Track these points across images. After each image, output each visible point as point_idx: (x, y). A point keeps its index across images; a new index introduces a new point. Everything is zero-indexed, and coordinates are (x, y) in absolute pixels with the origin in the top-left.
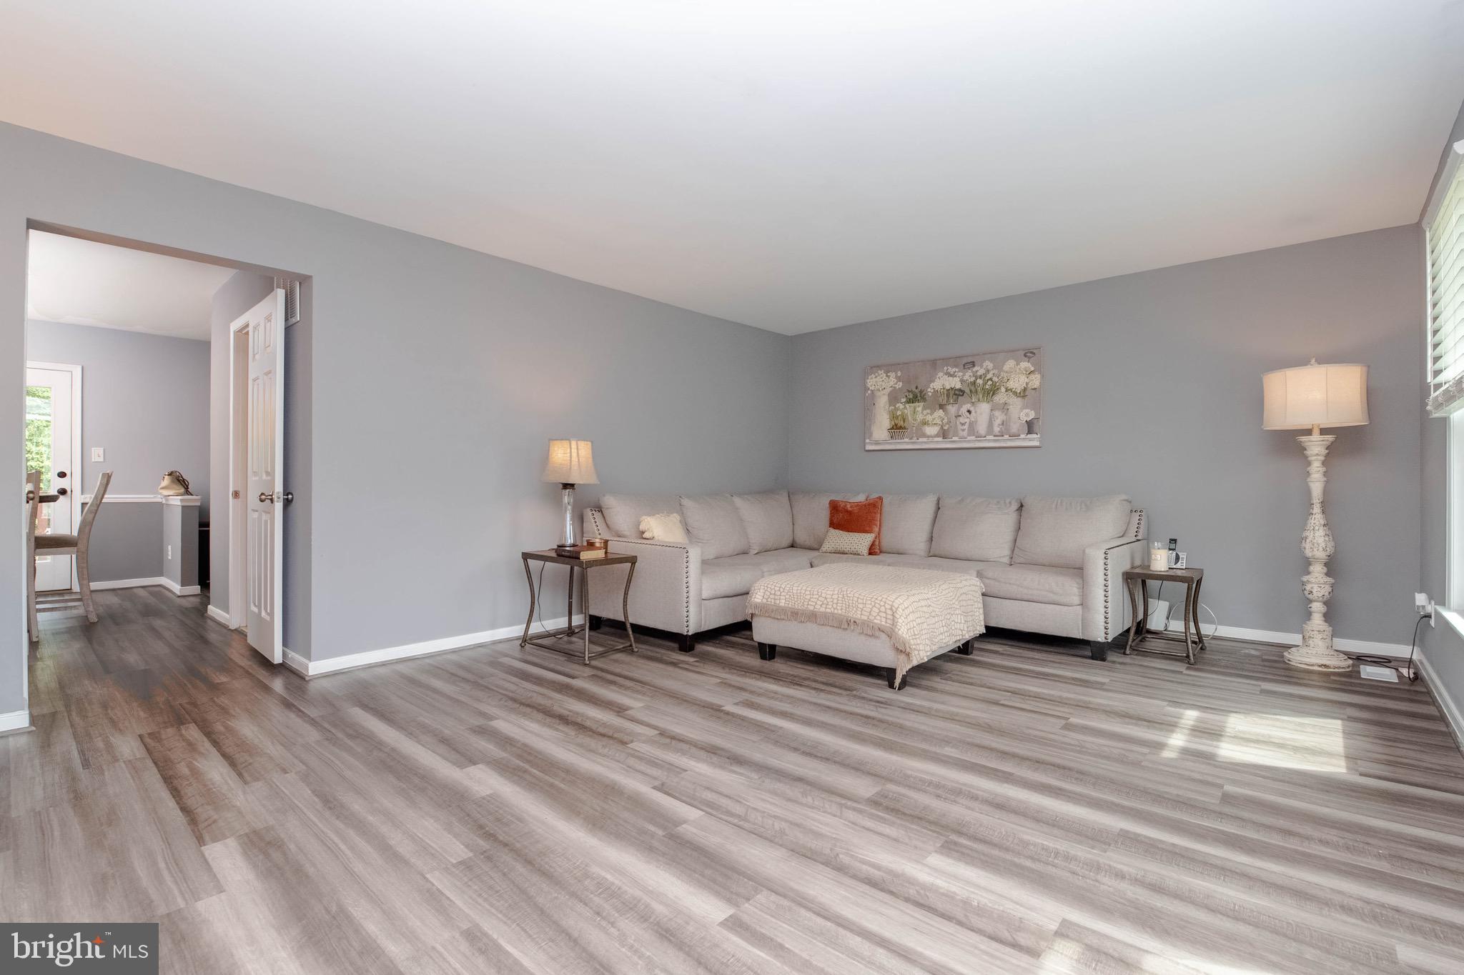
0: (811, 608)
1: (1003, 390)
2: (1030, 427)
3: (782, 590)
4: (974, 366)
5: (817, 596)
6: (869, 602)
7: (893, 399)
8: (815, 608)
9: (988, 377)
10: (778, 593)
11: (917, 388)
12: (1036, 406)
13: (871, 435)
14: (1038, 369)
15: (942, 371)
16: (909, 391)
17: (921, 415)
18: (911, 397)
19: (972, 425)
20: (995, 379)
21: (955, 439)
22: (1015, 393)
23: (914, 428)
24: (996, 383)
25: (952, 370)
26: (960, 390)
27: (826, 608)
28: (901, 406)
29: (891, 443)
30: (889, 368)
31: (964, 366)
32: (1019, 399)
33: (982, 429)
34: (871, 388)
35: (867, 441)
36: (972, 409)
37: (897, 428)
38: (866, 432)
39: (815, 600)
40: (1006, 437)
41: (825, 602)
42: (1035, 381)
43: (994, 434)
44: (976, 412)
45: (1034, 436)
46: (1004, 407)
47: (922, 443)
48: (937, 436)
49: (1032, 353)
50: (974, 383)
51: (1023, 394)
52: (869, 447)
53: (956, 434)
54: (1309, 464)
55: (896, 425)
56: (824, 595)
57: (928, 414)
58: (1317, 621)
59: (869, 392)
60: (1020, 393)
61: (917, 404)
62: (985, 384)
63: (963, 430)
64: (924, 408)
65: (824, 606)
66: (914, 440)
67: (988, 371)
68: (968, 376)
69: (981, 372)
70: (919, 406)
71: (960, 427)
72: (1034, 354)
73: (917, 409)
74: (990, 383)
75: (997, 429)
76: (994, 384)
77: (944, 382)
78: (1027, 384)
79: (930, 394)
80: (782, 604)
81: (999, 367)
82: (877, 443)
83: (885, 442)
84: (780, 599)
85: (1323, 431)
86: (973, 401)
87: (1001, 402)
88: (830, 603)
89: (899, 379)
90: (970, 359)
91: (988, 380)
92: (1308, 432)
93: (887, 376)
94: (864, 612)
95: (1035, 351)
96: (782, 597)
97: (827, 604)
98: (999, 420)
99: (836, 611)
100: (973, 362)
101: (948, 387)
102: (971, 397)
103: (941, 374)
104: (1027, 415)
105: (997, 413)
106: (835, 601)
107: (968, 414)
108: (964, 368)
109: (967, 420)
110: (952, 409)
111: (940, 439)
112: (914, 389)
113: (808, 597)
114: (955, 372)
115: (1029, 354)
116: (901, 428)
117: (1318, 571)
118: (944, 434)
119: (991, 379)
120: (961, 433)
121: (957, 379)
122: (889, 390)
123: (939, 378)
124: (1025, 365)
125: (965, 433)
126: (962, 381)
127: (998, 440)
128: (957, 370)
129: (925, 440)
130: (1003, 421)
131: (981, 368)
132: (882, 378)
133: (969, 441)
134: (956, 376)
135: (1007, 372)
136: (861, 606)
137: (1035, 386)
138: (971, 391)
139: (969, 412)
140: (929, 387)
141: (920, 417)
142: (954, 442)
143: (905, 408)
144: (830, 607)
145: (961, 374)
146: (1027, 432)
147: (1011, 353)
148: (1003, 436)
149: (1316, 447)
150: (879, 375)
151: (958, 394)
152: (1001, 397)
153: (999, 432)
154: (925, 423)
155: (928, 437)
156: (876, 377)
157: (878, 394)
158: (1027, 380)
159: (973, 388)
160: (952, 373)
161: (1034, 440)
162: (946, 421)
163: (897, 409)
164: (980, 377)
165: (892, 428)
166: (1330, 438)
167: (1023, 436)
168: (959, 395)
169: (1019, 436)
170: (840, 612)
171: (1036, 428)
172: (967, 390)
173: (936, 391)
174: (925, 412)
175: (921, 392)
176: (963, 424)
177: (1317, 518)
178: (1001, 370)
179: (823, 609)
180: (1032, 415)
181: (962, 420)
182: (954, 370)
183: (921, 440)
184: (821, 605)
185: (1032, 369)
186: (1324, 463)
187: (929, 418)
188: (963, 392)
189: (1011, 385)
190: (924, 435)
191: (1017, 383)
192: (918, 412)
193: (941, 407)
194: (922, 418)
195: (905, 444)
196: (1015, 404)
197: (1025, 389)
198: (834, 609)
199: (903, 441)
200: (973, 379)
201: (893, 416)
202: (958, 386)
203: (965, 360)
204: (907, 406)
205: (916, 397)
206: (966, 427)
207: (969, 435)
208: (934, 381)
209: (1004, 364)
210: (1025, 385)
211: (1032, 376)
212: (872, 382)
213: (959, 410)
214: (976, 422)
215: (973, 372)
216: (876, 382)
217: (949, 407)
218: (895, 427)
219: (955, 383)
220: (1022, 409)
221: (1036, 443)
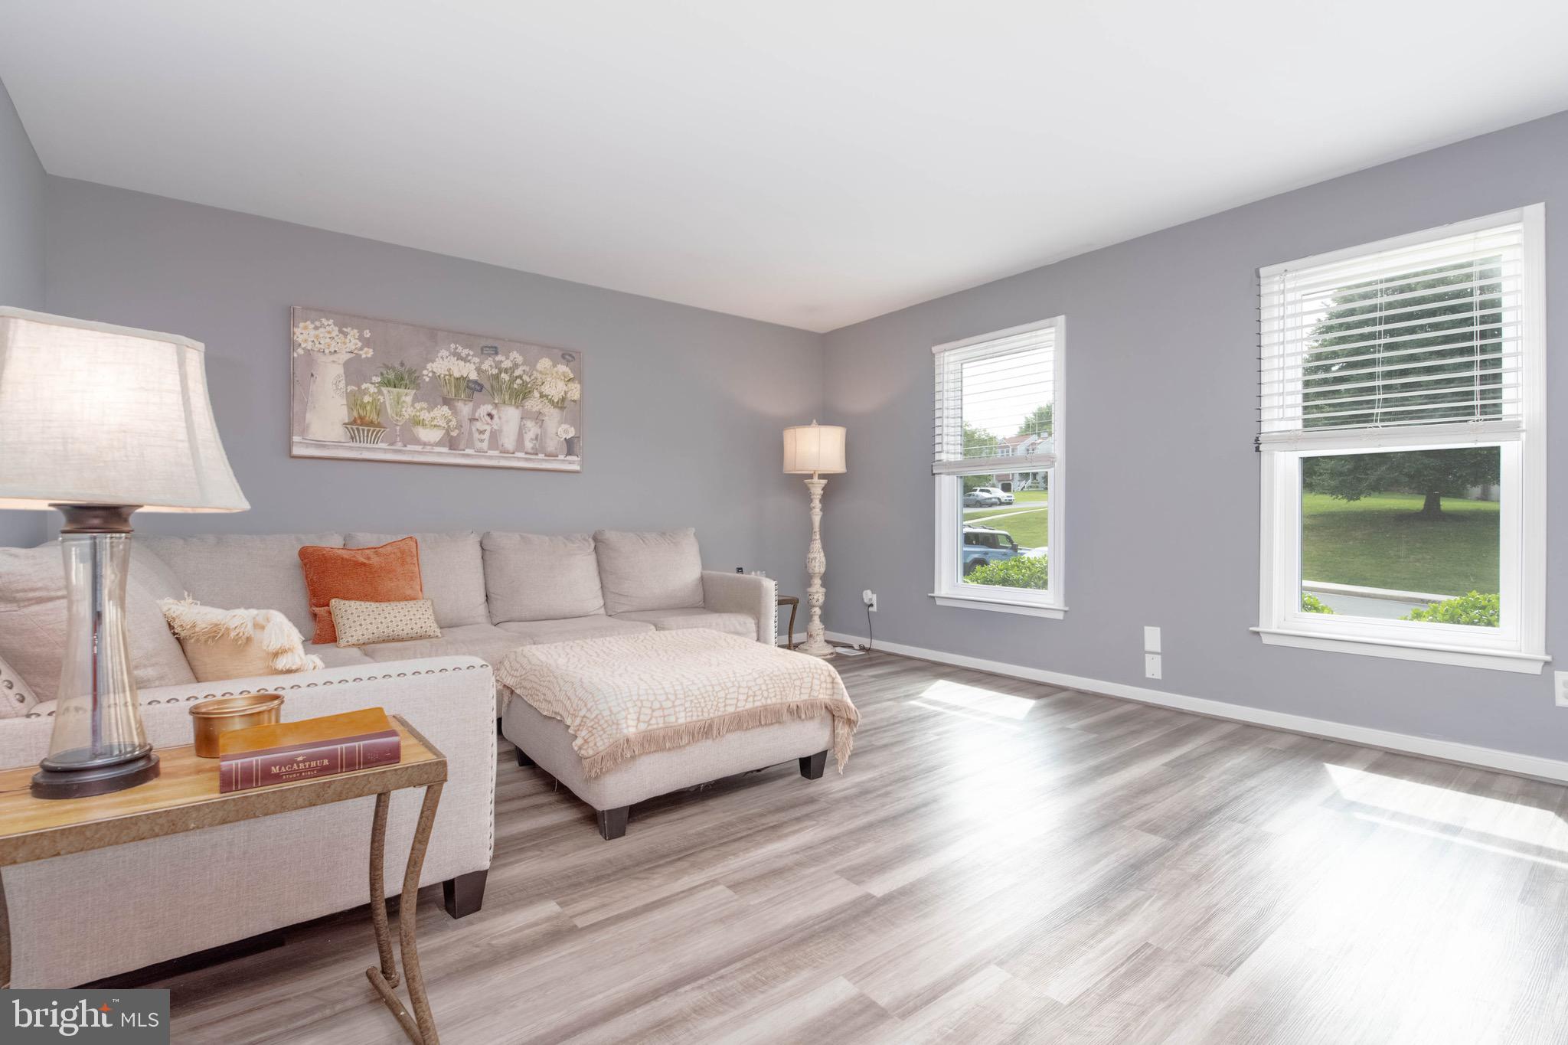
0: (731, 709)
1: (536, 394)
2: (570, 447)
3: (672, 698)
4: (497, 353)
5: (735, 689)
6: (805, 675)
7: (354, 371)
8: (737, 707)
9: (517, 373)
10: (669, 704)
11: (402, 364)
12: (577, 421)
13: (304, 432)
14: (578, 377)
15: (448, 349)
16: (387, 367)
17: (409, 410)
18: (392, 376)
19: (495, 436)
20: (526, 378)
21: (468, 451)
22: (551, 402)
23: (398, 428)
24: (527, 384)
25: (465, 352)
26: (475, 382)
27: (754, 701)
28: (372, 389)
29: (351, 448)
30: (345, 319)
31: (482, 350)
32: (557, 410)
33: (509, 441)
34: (303, 345)
35: (296, 439)
36: (494, 412)
37: (362, 424)
38: (289, 423)
39: (735, 695)
40: (541, 456)
41: (751, 693)
42: (575, 391)
43: (526, 450)
44: (500, 418)
45: (574, 458)
46: (538, 418)
47: (411, 453)
48: (439, 444)
49: (570, 355)
50: (497, 377)
51: (561, 404)
52: (297, 451)
53: (470, 444)
54: (811, 501)
55: (361, 418)
56: (744, 684)
57: (422, 409)
58: (817, 625)
59: (300, 351)
60: (558, 402)
61: (402, 390)
62: (513, 380)
63: (482, 441)
64: (416, 400)
65: (751, 699)
66: (399, 446)
67: (516, 366)
68: (488, 365)
69: (507, 364)
70: (408, 396)
71: (476, 435)
72: (573, 357)
73: (403, 398)
74: (519, 381)
75: (529, 445)
76: (524, 384)
77: (447, 364)
78: (566, 393)
79: (427, 379)
80: (682, 721)
81: (531, 363)
82: (320, 445)
83: (337, 445)
84: (675, 713)
85: (822, 476)
86: (496, 401)
87: (534, 410)
88: (758, 693)
89: (367, 343)
90: (490, 343)
91: (517, 377)
92: (811, 476)
93: (341, 331)
94: (803, 691)
95: (574, 355)
96: (677, 709)
97: (755, 696)
98: (532, 432)
99: (769, 702)
100: (496, 348)
101: (457, 375)
102: (493, 396)
103: (444, 353)
104: (566, 431)
105: (529, 424)
106: (764, 687)
107: (488, 419)
108: (482, 353)
109: (488, 428)
110: (465, 409)
111: (445, 450)
112: (397, 365)
113: (722, 694)
114: (468, 355)
115: (567, 356)
116: (371, 424)
117: (817, 582)
118: (452, 443)
119: (520, 377)
120: (479, 445)
121: (472, 367)
122: (344, 357)
123: (442, 358)
124: (562, 368)
125: (485, 445)
126: (479, 370)
127: (530, 459)
128: (471, 353)
129: (419, 448)
130: (537, 435)
131: (507, 358)
132: (329, 332)
133: (491, 457)
134: (469, 361)
135: (541, 372)
136: (798, 683)
137: (575, 398)
138: (492, 386)
139: (490, 416)
140: (425, 368)
141: (408, 412)
142: (468, 455)
143: (380, 392)
144: (759, 698)
145: (477, 360)
146: (566, 452)
147: (547, 349)
148: (537, 454)
149: (817, 488)
150: (323, 325)
151: (473, 388)
152: (533, 404)
153: (533, 448)
154: (417, 422)
155: (425, 444)
156: (316, 328)
157: (321, 358)
158: (565, 388)
159: (495, 383)
160: (463, 355)
161: (573, 464)
162: (453, 423)
163: (365, 392)
164: (506, 371)
165: (354, 422)
166: (824, 482)
167: (561, 457)
168: (475, 390)
169: (557, 456)
170: (774, 700)
171: (577, 449)
172: (487, 386)
173: (435, 377)
174: (418, 406)
175: (411, 372)
176: (482, 432)
177: (817, 545)
178: (533, 367)
179: (749, 706)
180: (571, 433)
181: (478, 425)
182: (466, 351)
183: (410, 447)
184: (746, 700)
185: (572, 376)
186: (820, 501)
187: (425, 415)
188: (481, 387)
189: (546, 389)
190: (417, 442)
191: (555, 388)
192: (404, 404)
193: (446, 402)
194: (413, 414)
195: (380, 451)
196: (552, 415)
197: (563, 399)
198: (766, 698)
199: (375, 446)
200: (495, 371)
201: (354, 401)
202: (473, 376)
203: (483, 343)
204: (385, 390)
205: (399, 379)
206: (486, 436)
207: (490, 448)
208: (433, 361)
209: (537, 362)
210: (563, 393)
211: (571, 385)
212: (305, 334)
213: (474, 411)
214: (500, 431)
215: (494, 361)
216: (317, 337)
217: (460, 405)
218: (359, 422)
219: (469, 371)
220: (560, 423)
221: (577, 467)
